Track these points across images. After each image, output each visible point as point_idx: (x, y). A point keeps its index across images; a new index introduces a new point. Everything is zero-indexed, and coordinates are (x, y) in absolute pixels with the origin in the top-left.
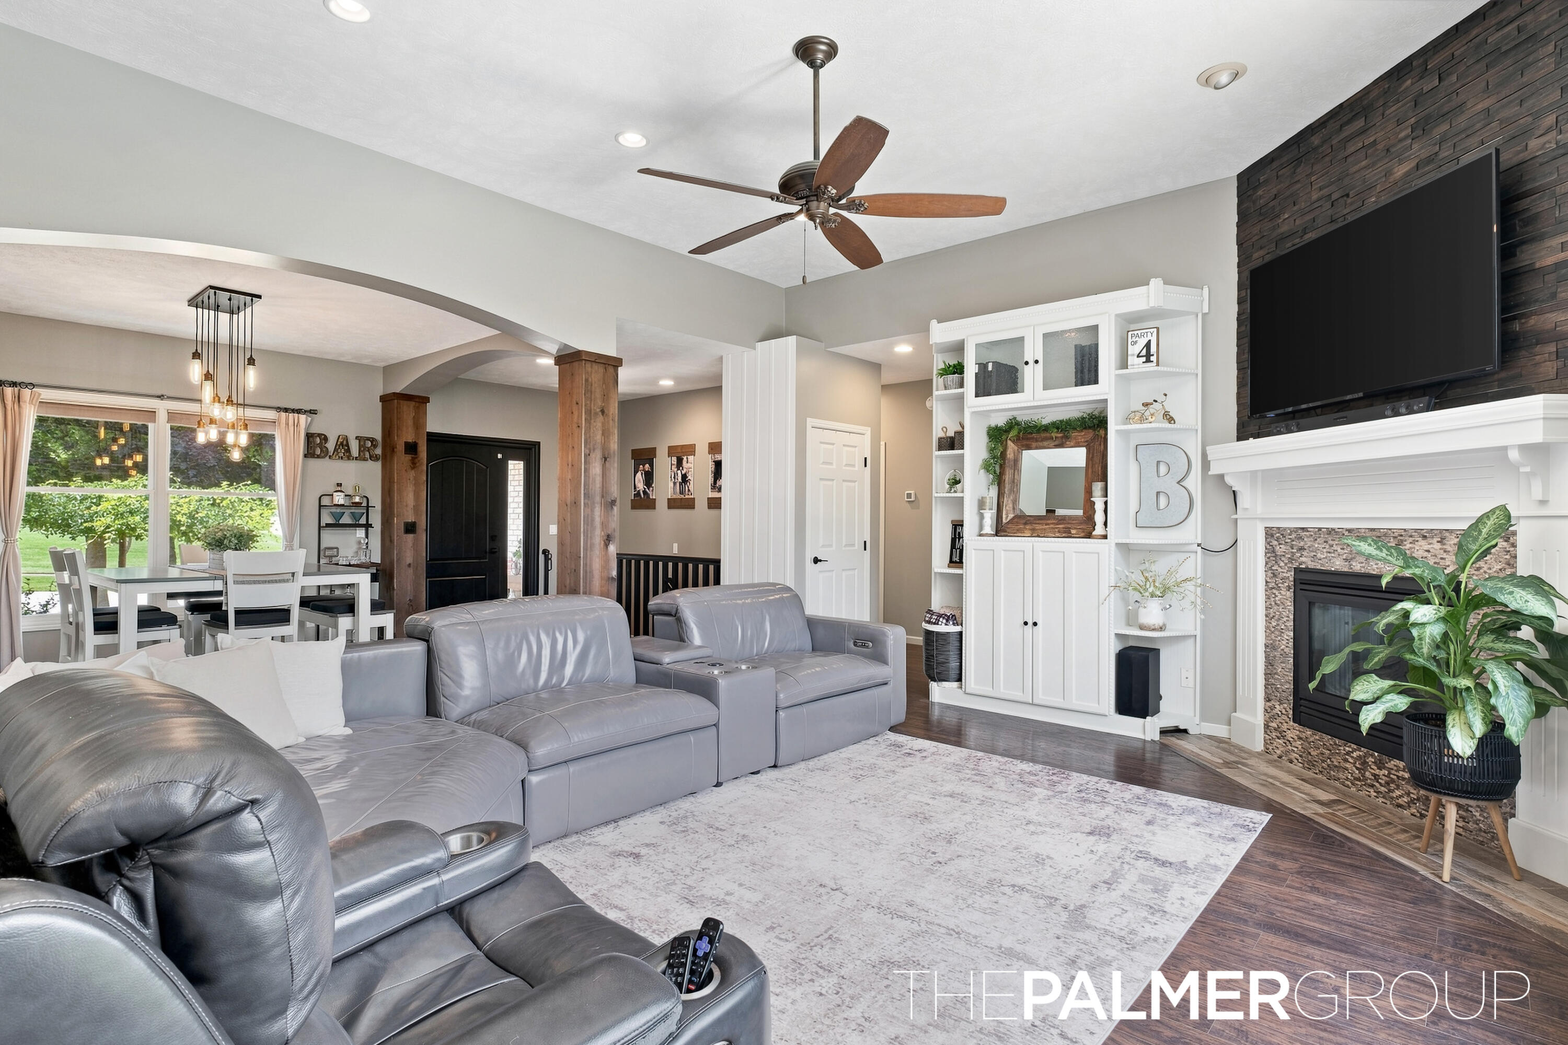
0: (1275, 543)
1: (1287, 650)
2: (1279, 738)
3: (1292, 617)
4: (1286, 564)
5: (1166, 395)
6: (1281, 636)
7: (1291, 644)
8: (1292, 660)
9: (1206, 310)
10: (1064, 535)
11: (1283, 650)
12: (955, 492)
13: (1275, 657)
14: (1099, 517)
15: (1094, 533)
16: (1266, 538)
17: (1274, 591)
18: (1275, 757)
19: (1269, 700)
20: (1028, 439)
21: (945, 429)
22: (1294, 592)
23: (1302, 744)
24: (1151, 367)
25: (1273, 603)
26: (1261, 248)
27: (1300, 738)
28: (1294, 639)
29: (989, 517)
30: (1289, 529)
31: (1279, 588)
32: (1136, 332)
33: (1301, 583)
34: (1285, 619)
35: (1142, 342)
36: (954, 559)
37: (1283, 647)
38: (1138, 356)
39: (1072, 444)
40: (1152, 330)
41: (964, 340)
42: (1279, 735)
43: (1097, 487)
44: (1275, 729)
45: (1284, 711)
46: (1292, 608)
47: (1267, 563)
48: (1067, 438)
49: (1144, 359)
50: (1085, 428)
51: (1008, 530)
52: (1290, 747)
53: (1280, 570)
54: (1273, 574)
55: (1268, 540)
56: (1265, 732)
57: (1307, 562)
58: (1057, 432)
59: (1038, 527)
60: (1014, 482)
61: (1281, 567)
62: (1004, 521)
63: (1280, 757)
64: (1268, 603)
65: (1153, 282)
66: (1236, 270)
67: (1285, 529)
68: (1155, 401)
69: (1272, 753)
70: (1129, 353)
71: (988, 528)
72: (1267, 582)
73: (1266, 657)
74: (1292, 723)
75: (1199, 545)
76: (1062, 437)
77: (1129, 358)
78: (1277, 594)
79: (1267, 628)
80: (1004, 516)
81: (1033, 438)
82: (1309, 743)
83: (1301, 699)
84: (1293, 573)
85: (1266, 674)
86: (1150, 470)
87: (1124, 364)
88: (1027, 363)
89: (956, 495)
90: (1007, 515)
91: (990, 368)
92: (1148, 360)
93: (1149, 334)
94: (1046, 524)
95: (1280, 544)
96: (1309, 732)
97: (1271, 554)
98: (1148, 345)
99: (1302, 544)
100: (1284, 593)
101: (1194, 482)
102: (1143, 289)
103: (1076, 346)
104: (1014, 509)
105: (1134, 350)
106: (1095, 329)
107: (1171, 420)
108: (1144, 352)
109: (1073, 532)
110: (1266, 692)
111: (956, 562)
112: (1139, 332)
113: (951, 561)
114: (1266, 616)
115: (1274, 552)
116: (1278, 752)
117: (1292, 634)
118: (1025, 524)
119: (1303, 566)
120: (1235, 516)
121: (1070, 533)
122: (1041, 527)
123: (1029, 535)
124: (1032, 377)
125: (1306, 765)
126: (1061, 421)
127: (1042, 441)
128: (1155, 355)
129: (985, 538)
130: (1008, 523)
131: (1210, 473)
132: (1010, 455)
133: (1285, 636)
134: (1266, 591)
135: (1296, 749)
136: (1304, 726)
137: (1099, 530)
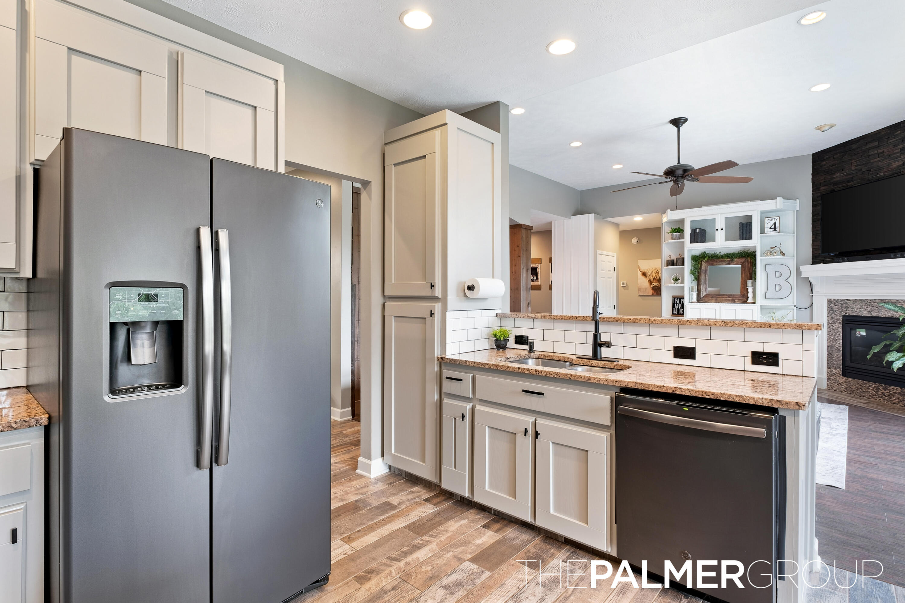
0: (833, 305)
1: (839, 348)
2: (835, 383)
3: (841, 334)
4: (838, 314)
5: (781, 244)
6: (836, 342)
7: (841, 345)
8: (841, 352)
9: (798, 209)
10: (731, 302)
11: (837, 348)
12: (677, 284)
13: (833, 351)
14: (750, 295)
15: (748, 301)
16: (828, 303)
17: (832, 324)
18: (833, 390)
19: (830, 368)
20: (712, 261)
21: (670, 256)
22: (843, 325)
23: (847, 384)
24: (775, 233)
25: (832, 329)
26: (825, 186)
27: (846, 382)
28: (843, 343)
29: (695, 294)
30: (840, 299)
31: (835, 323)
32: (769, 218)
33: (846, 321)
34: (838, 335)
35: (773, 222)
36: (674, 313)
37: (837, 346)
38: (770, 228)
39: (734, 264)
40: (776, 218)
41: (684, 219)
42: (835, 382)
43: (749, 282)
44: (833, 380)
45: (837, 372)
46: (842, 331)
47: (828, 313)
48: (732, 261)
49: (773, 230)
50: (741, 257)
51: (703, 300)
52: (841, 386)
53: (835, 316)
54: (832, 318)
55: (829, 304)
56: (828, 381)
57: (849, 312)
58: (728, 259)
59: (718, 299)
60: (705, 279)
61: (836, 315)
62: (701, 296)
63: (835, 390)
64: (829, 330)
65: (778, 198)
66: (812, 193)
67: (838, 300)
68: (776, 247)
69: (831, 389)
70: (766, 227)
71: (695, 300)
72: (828, 321)
73: (828, 351)
74: (841, 376)
75: (795, 306)
76: (729, 261)
77: (766, 229)
78: (834, 325)
79: (828, 339)
80: (701, 294)
81: (715, 261)
82: (851, 384)
83: (846, 367)
84: (842, 317)
85: (828, 358)
86: (772, 275)
87: (763, 231)
88: (717, 230)
89: (677, 285)
90: (703, 293)
91: (698, 231)
92: (775, 230)
93: (775, 219)
94: (723, 298)
95: (835, 306)
96: (850, 379)
97: (831, 310)
98: (775, 224)
99: (847, 305)
100: (838, 325)
101: (793, 280)
102: (774, 201)
103: (740, 223)
104: (706, 291)
105: (768, 226)
106: (751, 216)
107: (784, 255)
108: (773, 227)
109: (736, 301)
110: (828, 365)
111: (675, 314)
112: (771, 218)
113: (673, 314)
114: (828, 335)
115: (832, 308)
116: (835, 388)
117: (841, 341)
118: (712, 297)
119: (847, 314)
120: (812, 294)
121: (735, 301)
122: (720, 299)
123: (714, 302)
124: (720, 236)
125: (849, 392)
126: (730, 254)
127: (719, 262)
128: (778, 228)
129: (694, 303)
130: (703, 297)
131: (801, 277)
132: (703, 268)
133: (838, 342)
134: (828, 324)
135: (843, 387)
136: (847, 377)
137: (750, 300)
